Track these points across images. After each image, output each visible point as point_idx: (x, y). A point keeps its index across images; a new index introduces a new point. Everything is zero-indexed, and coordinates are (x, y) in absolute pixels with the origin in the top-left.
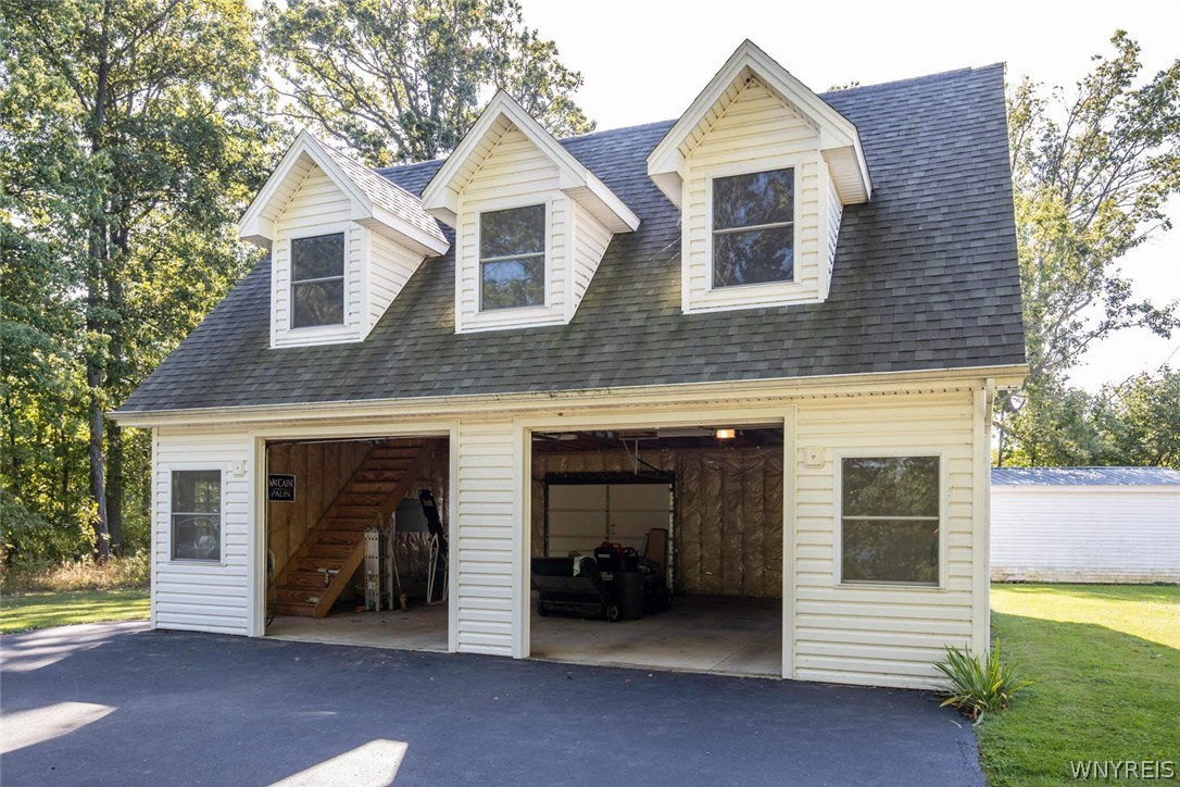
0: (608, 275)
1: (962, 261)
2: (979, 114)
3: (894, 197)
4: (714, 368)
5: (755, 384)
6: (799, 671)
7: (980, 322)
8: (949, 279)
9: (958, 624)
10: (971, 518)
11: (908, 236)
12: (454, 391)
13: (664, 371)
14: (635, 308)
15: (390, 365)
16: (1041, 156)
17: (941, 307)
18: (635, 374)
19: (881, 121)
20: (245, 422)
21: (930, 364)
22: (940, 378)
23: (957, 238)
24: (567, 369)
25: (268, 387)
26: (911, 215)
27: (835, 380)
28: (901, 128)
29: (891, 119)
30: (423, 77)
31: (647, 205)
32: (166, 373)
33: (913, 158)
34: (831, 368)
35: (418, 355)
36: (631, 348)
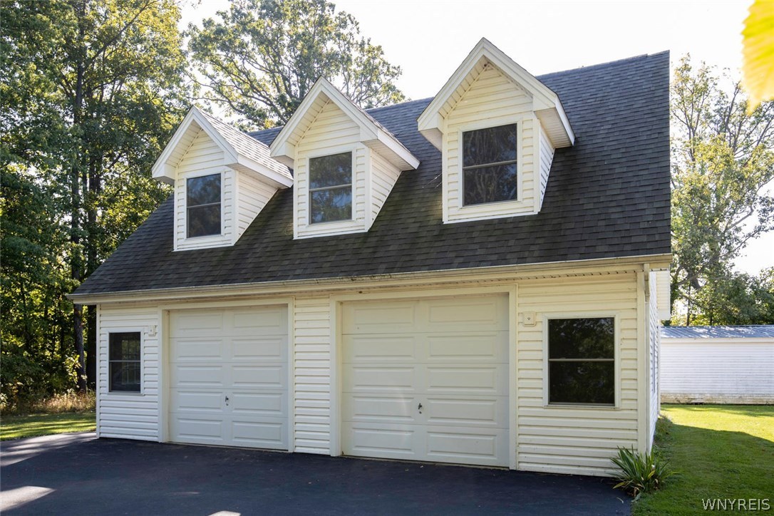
0: (397, 199)
1: (632, 185)
2: (651, 85)
3: (590, 143)
4: (461, 260)
5: (487, 270)
6: (521, 464)
7: (642, 226)
8: (622, 197)
9: (628, 432)
10: (636, 359)
11: (597, 169)
12: (289, 278)
13: (428, 262)
14: (413, 220)
15: (250, 260)
16: (715, 116)
17: (617, 216)
18: (409, 264)
19: (584, 92)
20: (156, 300)
21: (606, 255)
22: (612, 264)
23: (630, 169)
24: (364, 262)
25: (170, 276)
26: (601, 154)
27: (541, 266)
28: (598, 96)
29: (591, 90)
30: (294, 71)
31: (425, 152)
32: (107, 268)
33: (604, 116)
34: (539, 258)
35: (268, 254)
36: (407, 247)
